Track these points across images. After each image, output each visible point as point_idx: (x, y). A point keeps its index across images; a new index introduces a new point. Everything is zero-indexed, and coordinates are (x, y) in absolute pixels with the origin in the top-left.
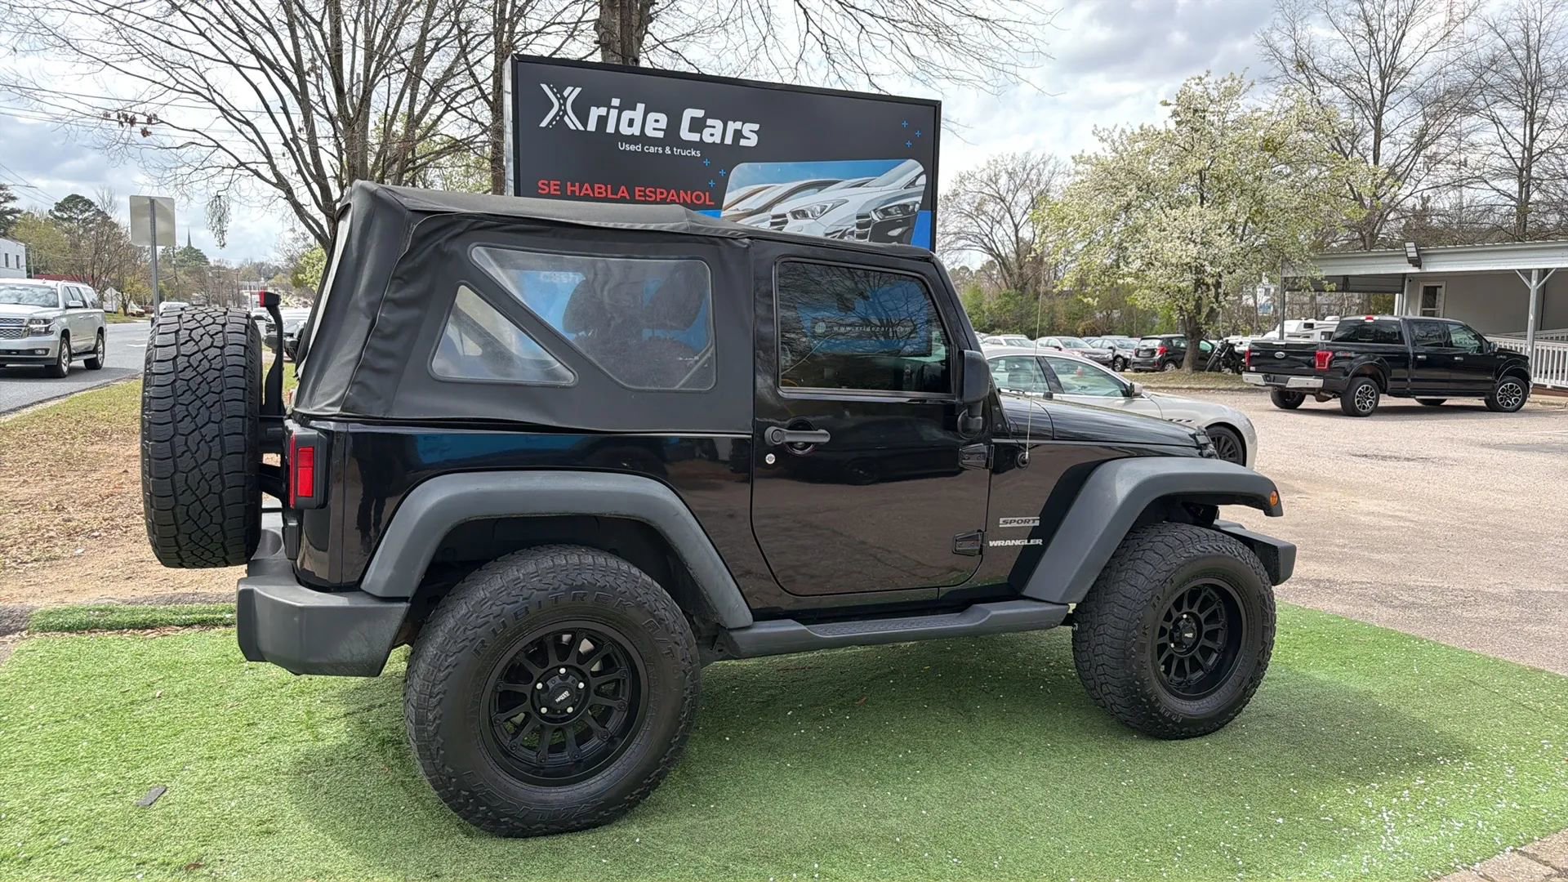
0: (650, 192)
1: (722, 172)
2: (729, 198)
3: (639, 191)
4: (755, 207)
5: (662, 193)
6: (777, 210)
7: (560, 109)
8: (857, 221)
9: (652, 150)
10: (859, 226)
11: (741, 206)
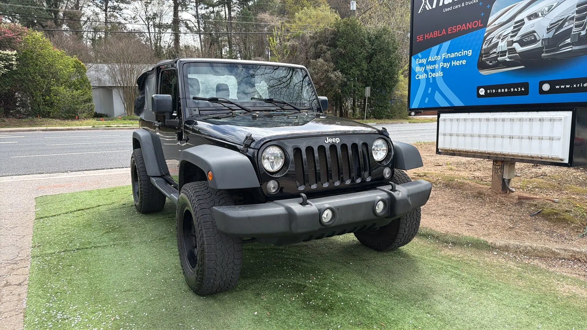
0: (454, 28)
1: (488, 6)
2: (491, 19)
3: (450, 29)
4: (505, 20)
5: (459, 27)
6: (518, 19)
7: (425, 3)
8: (577, 9)
9: (457, 7)
10: (578, 12)
11: (497, 22)
